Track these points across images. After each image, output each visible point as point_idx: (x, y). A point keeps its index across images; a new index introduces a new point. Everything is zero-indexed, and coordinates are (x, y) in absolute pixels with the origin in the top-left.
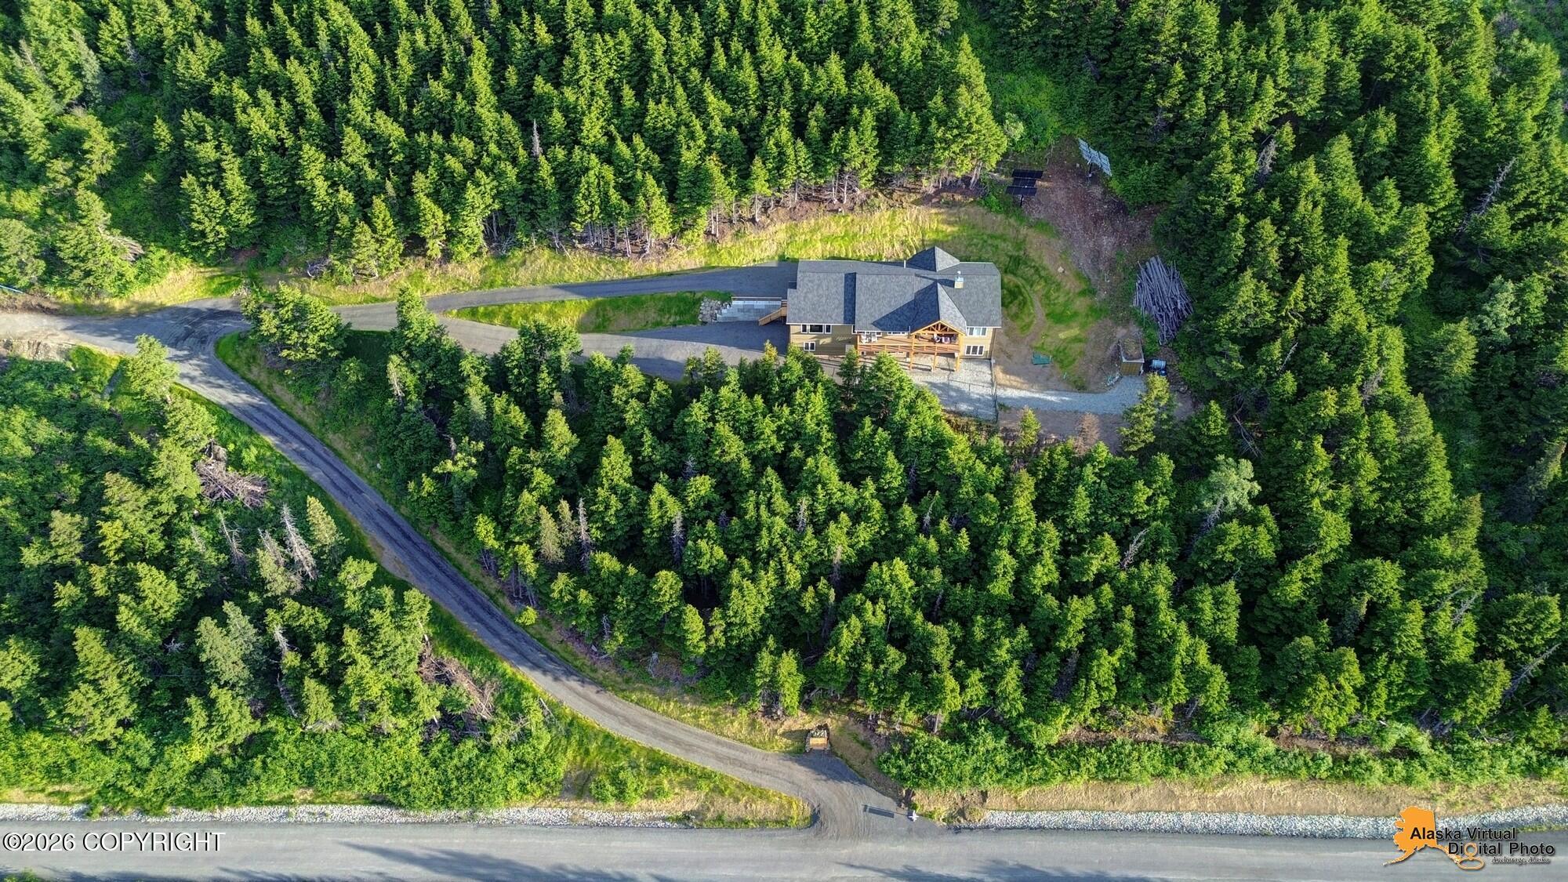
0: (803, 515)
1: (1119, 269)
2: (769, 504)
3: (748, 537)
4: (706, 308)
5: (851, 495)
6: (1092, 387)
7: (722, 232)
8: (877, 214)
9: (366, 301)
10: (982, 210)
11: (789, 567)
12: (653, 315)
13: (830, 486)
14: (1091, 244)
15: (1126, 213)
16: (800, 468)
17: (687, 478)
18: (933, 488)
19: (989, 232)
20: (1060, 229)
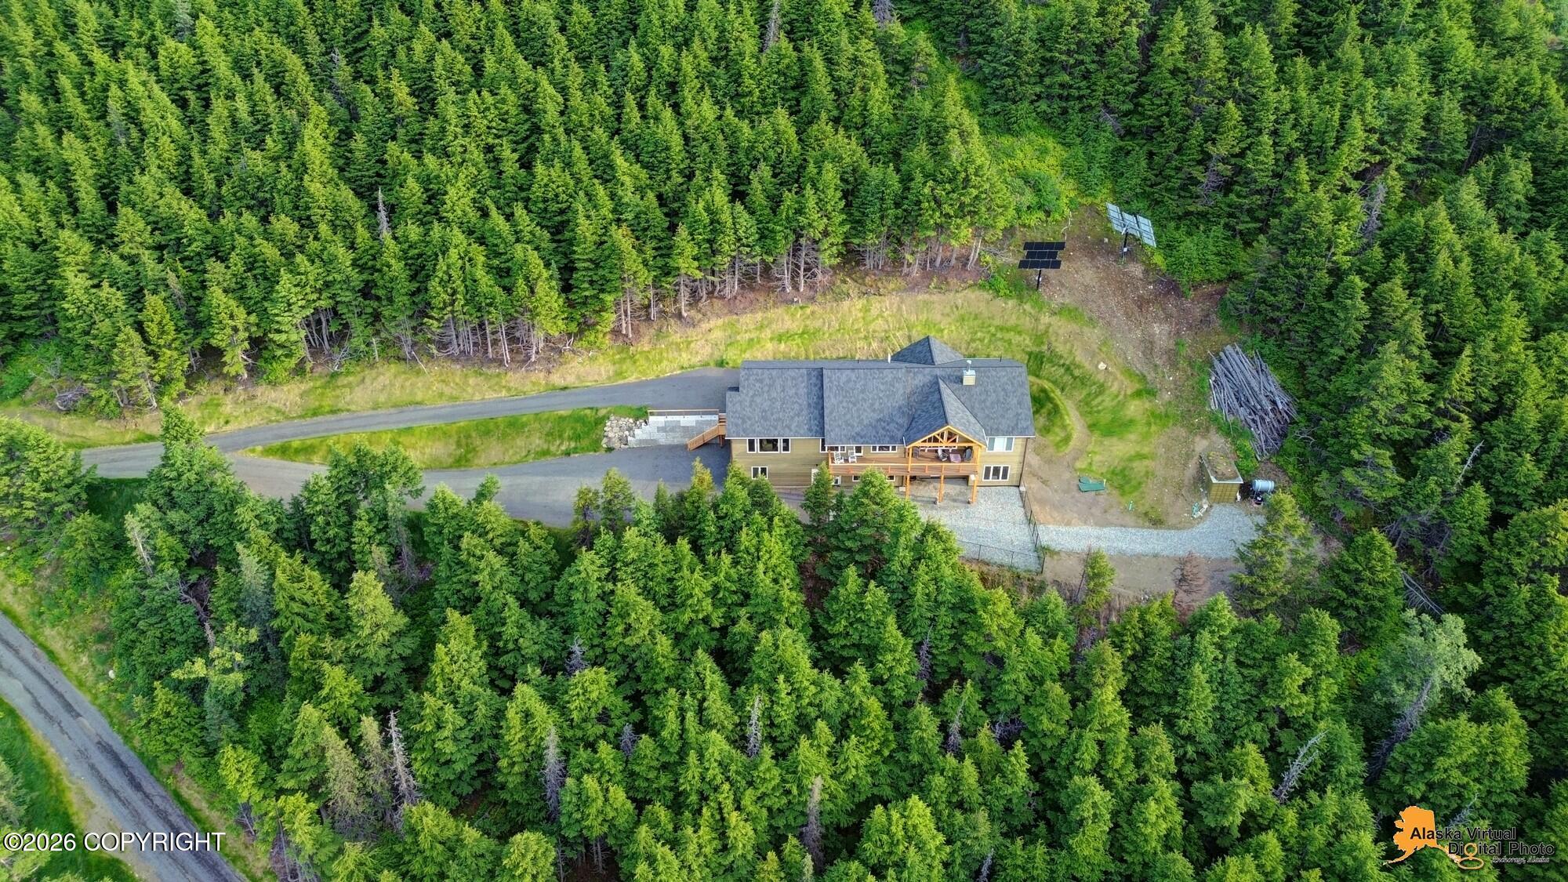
0: (756, 730)
1: (1183, 364)
2: (701, 710)
3: (665, 767)
4: (613, 430)
5: (832, 689)
6: (1172, 520)
7: (636, 331)
8: (846, 303)
9: (137, 441)
10: (987, 295)
11: (734, 818)
12: (537, 442)
13: (798, 677)
14: (1139, 334)
15: (1181, 295)
16: (750, 650)
17: (569, 674)
18: (958, 675)
19: (997, 322)
20: (1095, 316)
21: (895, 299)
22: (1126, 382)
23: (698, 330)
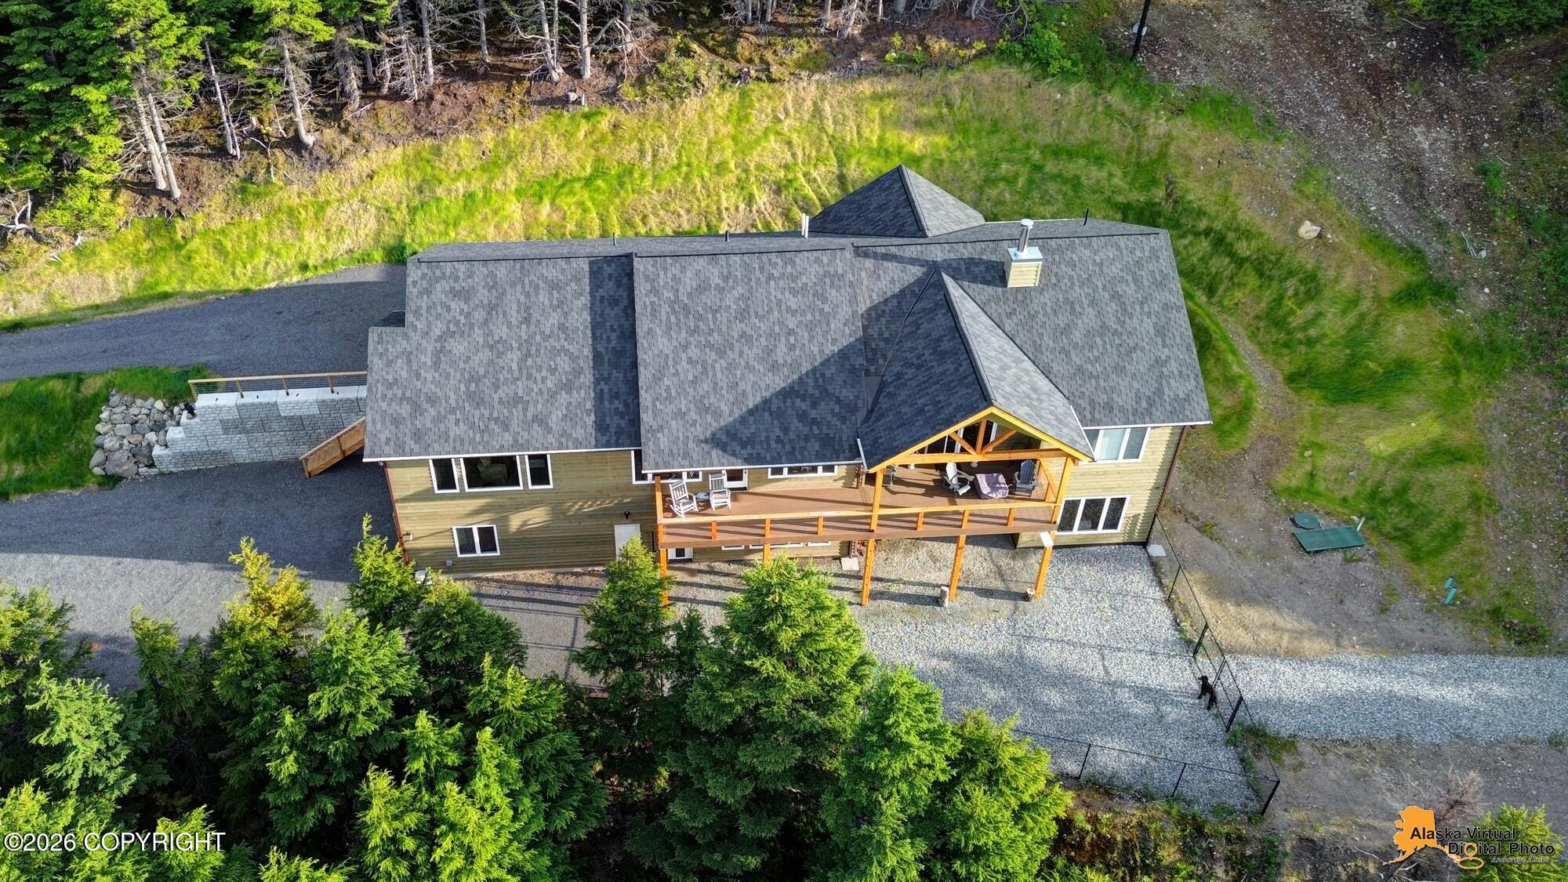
4: (116, 431)
7: (193, 186)
14: (1383, 151)
20: (1274, 113)
21: (809, 87)
22: (1378, 266)
23: (344, 176)
